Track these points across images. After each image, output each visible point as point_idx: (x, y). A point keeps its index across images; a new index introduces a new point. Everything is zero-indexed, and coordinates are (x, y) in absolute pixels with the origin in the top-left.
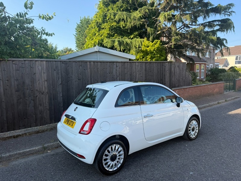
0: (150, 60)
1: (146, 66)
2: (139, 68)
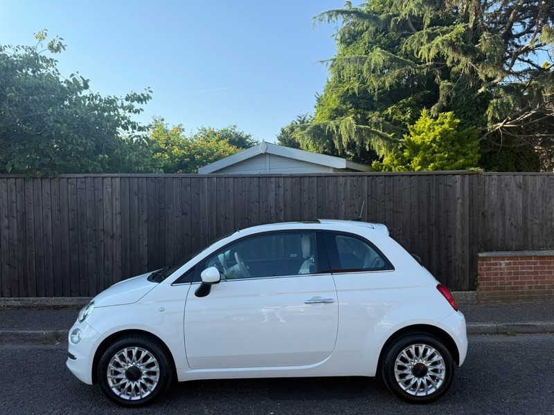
1: (372, 186)
2: (349, 191)
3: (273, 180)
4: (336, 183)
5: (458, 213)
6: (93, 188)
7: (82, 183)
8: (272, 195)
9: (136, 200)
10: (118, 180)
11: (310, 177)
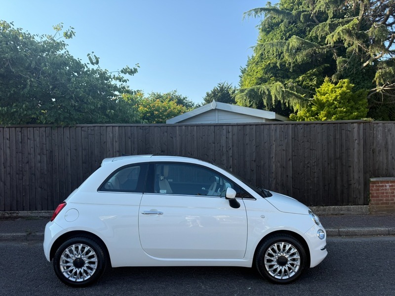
0: (325, 118)
1: (295, 131)
2: (278, 135)
3: (224, 127)
4: (269, 129)
5: (355, 150)
6: (99, 134)
7: (92, 130)
8: (224, 138)
9: (130, 142)
10: (117, 128)
11: (250, 125)
